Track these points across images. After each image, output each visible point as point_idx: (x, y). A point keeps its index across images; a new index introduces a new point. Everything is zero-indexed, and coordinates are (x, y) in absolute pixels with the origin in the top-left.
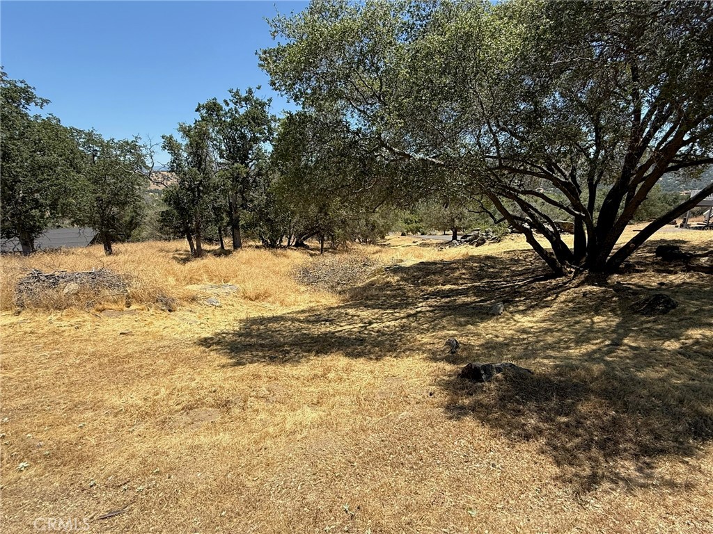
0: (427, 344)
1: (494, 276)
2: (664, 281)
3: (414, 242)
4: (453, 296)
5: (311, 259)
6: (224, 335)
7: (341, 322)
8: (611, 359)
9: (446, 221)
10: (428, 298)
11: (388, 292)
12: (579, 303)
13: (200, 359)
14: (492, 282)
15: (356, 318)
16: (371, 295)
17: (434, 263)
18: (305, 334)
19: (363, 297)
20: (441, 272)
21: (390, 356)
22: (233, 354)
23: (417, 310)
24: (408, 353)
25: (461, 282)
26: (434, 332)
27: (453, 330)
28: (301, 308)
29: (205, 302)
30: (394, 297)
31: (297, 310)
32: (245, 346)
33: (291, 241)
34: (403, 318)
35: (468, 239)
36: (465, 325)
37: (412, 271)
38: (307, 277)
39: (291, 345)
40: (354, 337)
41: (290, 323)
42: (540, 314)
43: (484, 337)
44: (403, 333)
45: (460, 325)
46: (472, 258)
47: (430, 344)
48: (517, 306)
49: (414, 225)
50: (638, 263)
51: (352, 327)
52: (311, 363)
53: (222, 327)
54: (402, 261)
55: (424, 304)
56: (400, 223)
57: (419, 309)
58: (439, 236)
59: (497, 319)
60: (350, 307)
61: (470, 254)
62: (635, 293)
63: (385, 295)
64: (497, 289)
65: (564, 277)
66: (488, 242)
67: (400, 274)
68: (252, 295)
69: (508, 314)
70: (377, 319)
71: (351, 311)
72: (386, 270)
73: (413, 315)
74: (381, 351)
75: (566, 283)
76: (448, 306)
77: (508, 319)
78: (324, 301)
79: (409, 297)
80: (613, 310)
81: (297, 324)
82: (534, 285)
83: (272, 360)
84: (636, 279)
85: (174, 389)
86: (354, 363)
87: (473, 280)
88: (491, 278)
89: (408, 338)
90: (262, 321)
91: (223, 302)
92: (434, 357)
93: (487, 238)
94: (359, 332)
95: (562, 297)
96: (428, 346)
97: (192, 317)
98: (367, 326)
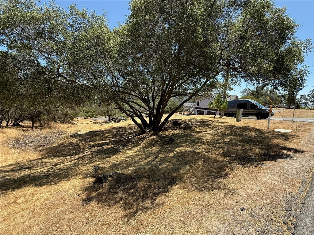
0: (84, 170)
1: (121, 135)
2: (173, 133)
3: (90, 122)
4: (103, 146)
8: (154, 163)
9: (105, 112)
10: (91, 148)
11: (71, 147)
12: (149, 143)
14: (120, 138)
15: (47, 163)
16: (60, 150)
17: (97, 131)
18: (8, 179)
19: (54, 152)
20: (98, 135)
21: (64, 181)
23: (84, 154)
24: (73, 177)
25: (107, 139)
26: (90, 164)
27: (99, 161)
30: (74, 149)
34: (75, 160)
35: (113, 120)
36: (105, 159)
37: (84, 136)
42: (136, 149)
43: (112, 162)
44: (74, 167)
45: (103, 158)
46: (114, 128)
47: (87, 170)
48: (128, 147)
49: (91, 113)
50: (168, 127)
52: (7, 196)
54: (80, 131)
55: (88, 151)
56: (83, 113)
58: (103, 119)
59: (119, 154)
60: (46, 158)
61: (113, 126)
62: (165, 138)
63: (68, 149)
64: (122, 141)
65: (146, 134)
66: (121, 121)
67: (78, 138)
69: (124, 151)
70: (61, 162)
71: (45, 160)
72: (71, 136)
73: (81, 157)
74: (59, 179)
75: (146, 136)
76: (100, 151)
77: (123, 153)
78: (28, 157)
79: (81, 149)
80: (159, 145)
81: (3, 174)
82: (135, 138)
84: (166, 133)
86: (39, 189)
87: (113, 138)
88: (120, 136)
89: (76, 169)
92: (86, 176)
93: (121, 119)
94: (48, 171)
95: (144, 142)
96: (85, 172)
98: (53, 167)
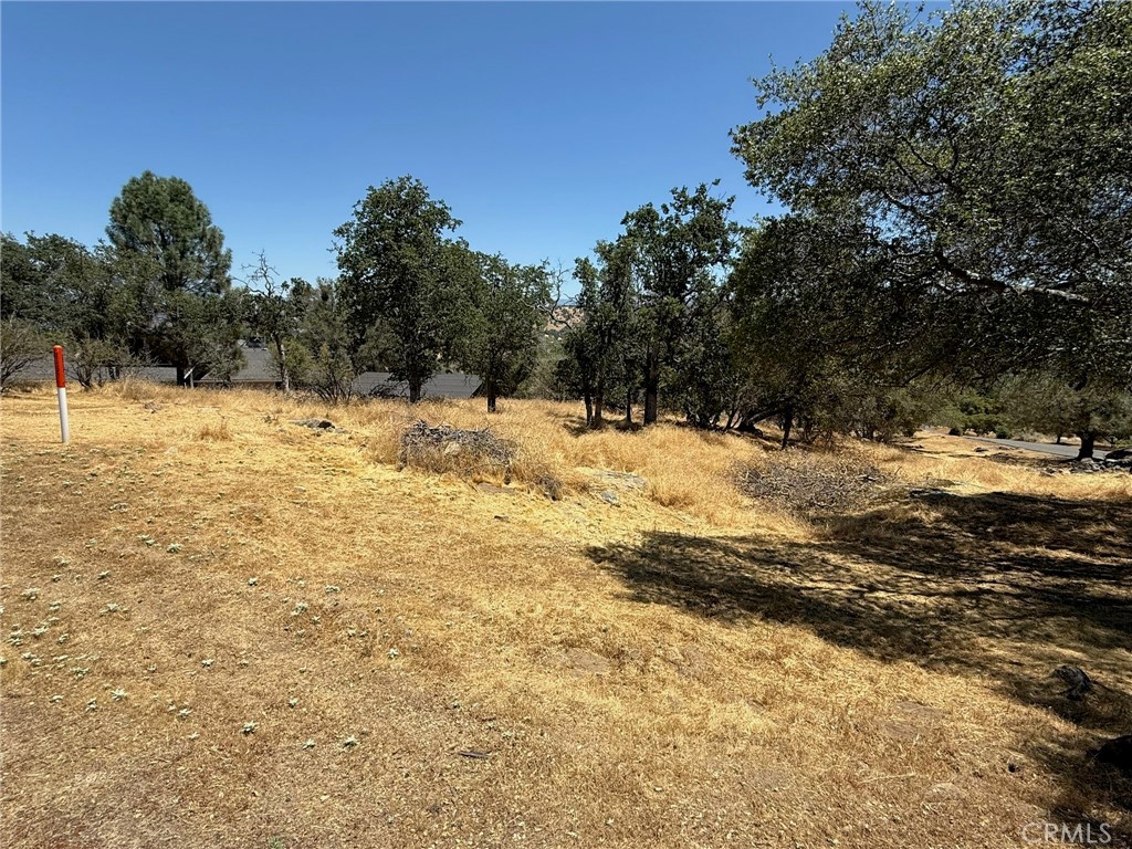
0: (1002, 660)
3: (979, 450)
4: (1077, 576)
5: (764, 455)
6: (621, 550)
7: (813, 573)
9: (1067, 416)
10: (1008, 568)
11: (914, 539)
13: (586, 576)
15: (842, 572)
16: (877, 538)
17: (1031, 499)
18: (747, 578)
19: (860, 536)
22: (631, 582)
23: (980, 586)
24: (954, 667)
25: (1100, 549)
26: (1021, 640)
27: (1074, 648)
28: (742, 533)
29: (599, 496)
31: (735, 535)
32: (651, 574)
33: (734, 420)
34: (945, 595)
35: (1126, 460)
36: (1110, 647)
37: (971, 506)
38: (755, 483)
39: (721, 591)
40: (837, 605)
41: (721, 553)
44: (943, 623)
45: (1095, 641)
47: (1012, 663)
49: (983, 416)
51: (832, 586)
52: (754, 629)
53: (617, 538)
54: (950, 483)
55: (998, 577)
56: (951, 411)
57: (985, 586)
58: (1044, 446)
60: (833, 550)
63: (906, 543)
67: (945, 509)
68: (666, 497)
70: (887, 583)
71: (834, 558)
72: (912, 496)
73: (970, 593)
74: (893, 646)
76: (1063, 596)
78: (782, 530)
79: (962, 557)
81: (732, 559)
83: (690, 607)
85: (553, 610)
86: (836, 653)
89: (957, 637)
90: (677, 540)
91: (623, 500)
92: (1019, 691)
94: (849, 600)
96: (1006, 666)
97: (579, 513)
98: (864, 592)
